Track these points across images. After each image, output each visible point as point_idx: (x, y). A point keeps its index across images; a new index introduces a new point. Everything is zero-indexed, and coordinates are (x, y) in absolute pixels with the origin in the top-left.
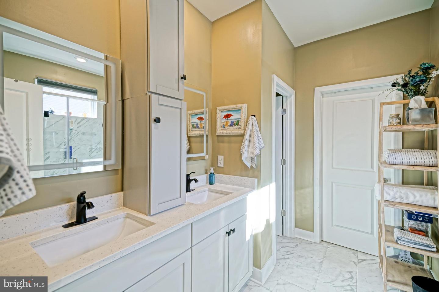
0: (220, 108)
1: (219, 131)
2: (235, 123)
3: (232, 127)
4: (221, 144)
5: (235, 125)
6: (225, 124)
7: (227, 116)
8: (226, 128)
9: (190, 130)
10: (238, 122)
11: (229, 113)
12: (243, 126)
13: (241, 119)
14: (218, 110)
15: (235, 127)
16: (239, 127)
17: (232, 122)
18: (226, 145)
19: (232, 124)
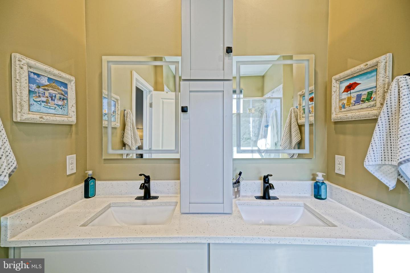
0: (337, 76)
1: (336, 115)
2: (364, 97)
3: (358, 106)
4: (341, 137)
5: (363, 101)
6: (345, 102)
7: (350, 87)
8: (347, 108)
9: (301, 117)
10: (370, 94)
11: (352, 82)
12: (379, 100)
13: (376, 87)
14: (335, 81)
15: (364, 105)
16: (372, 103)
17: (359, 96)
18: (349, 138)
19: (359, 100)
